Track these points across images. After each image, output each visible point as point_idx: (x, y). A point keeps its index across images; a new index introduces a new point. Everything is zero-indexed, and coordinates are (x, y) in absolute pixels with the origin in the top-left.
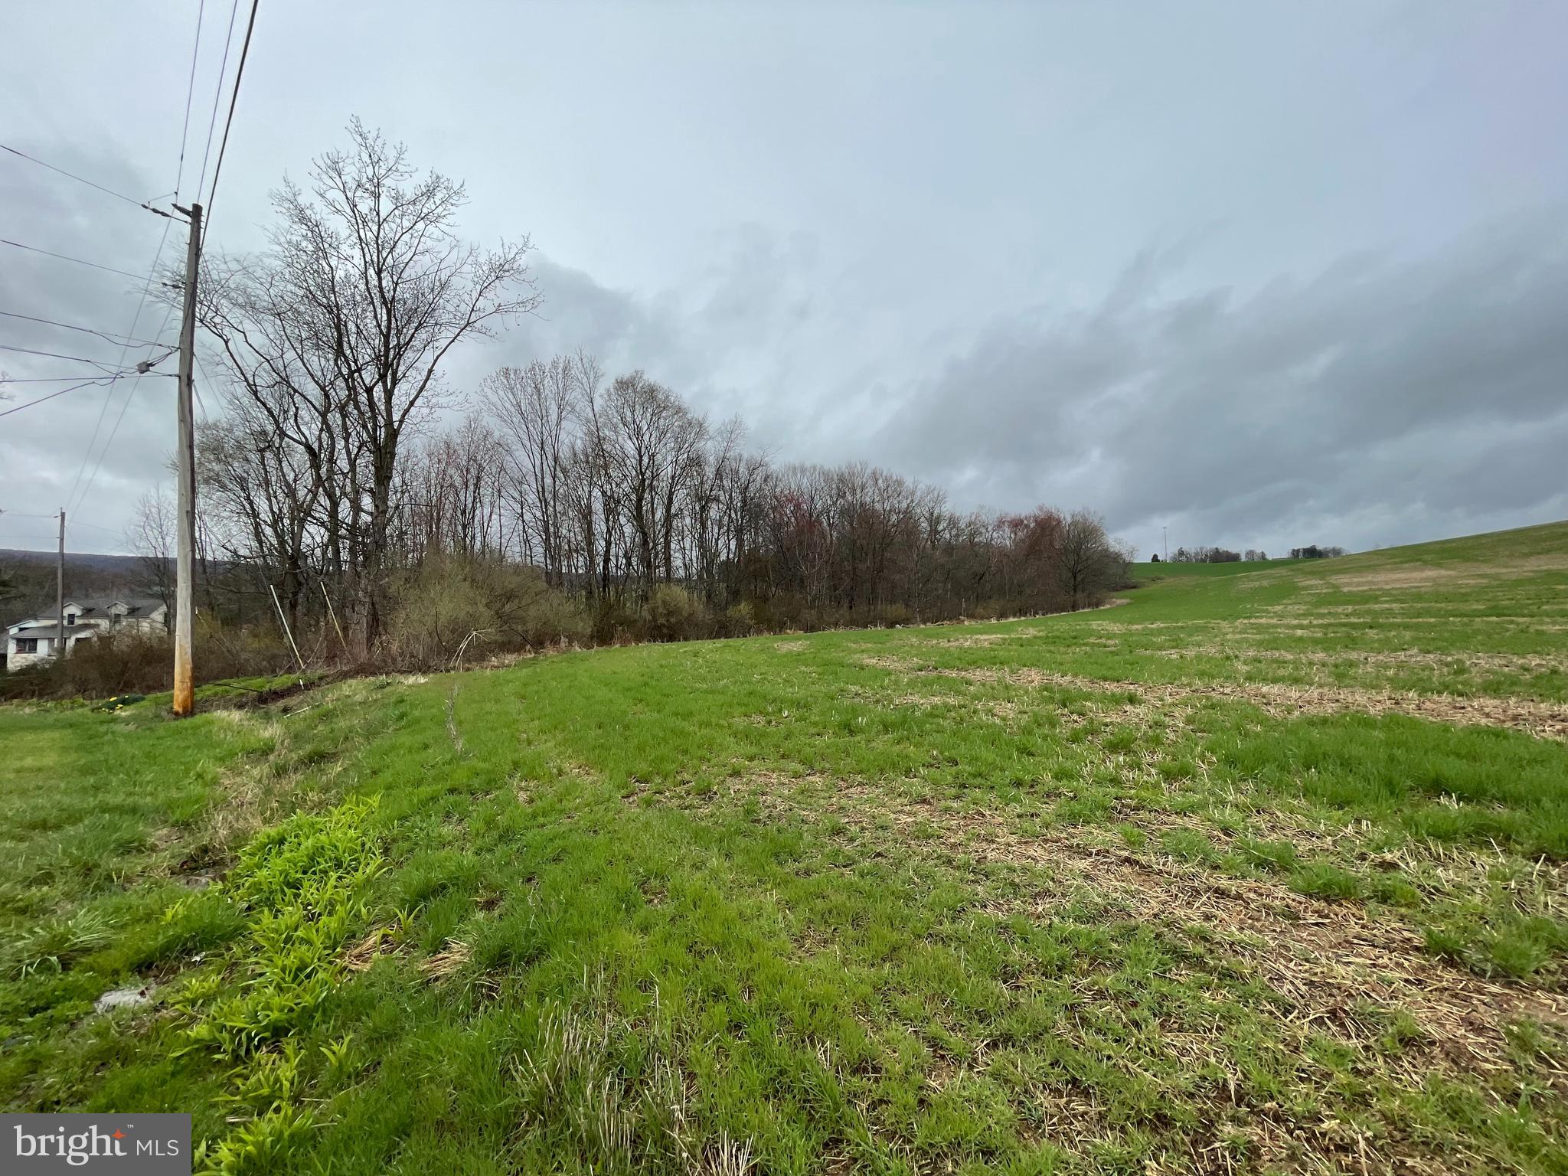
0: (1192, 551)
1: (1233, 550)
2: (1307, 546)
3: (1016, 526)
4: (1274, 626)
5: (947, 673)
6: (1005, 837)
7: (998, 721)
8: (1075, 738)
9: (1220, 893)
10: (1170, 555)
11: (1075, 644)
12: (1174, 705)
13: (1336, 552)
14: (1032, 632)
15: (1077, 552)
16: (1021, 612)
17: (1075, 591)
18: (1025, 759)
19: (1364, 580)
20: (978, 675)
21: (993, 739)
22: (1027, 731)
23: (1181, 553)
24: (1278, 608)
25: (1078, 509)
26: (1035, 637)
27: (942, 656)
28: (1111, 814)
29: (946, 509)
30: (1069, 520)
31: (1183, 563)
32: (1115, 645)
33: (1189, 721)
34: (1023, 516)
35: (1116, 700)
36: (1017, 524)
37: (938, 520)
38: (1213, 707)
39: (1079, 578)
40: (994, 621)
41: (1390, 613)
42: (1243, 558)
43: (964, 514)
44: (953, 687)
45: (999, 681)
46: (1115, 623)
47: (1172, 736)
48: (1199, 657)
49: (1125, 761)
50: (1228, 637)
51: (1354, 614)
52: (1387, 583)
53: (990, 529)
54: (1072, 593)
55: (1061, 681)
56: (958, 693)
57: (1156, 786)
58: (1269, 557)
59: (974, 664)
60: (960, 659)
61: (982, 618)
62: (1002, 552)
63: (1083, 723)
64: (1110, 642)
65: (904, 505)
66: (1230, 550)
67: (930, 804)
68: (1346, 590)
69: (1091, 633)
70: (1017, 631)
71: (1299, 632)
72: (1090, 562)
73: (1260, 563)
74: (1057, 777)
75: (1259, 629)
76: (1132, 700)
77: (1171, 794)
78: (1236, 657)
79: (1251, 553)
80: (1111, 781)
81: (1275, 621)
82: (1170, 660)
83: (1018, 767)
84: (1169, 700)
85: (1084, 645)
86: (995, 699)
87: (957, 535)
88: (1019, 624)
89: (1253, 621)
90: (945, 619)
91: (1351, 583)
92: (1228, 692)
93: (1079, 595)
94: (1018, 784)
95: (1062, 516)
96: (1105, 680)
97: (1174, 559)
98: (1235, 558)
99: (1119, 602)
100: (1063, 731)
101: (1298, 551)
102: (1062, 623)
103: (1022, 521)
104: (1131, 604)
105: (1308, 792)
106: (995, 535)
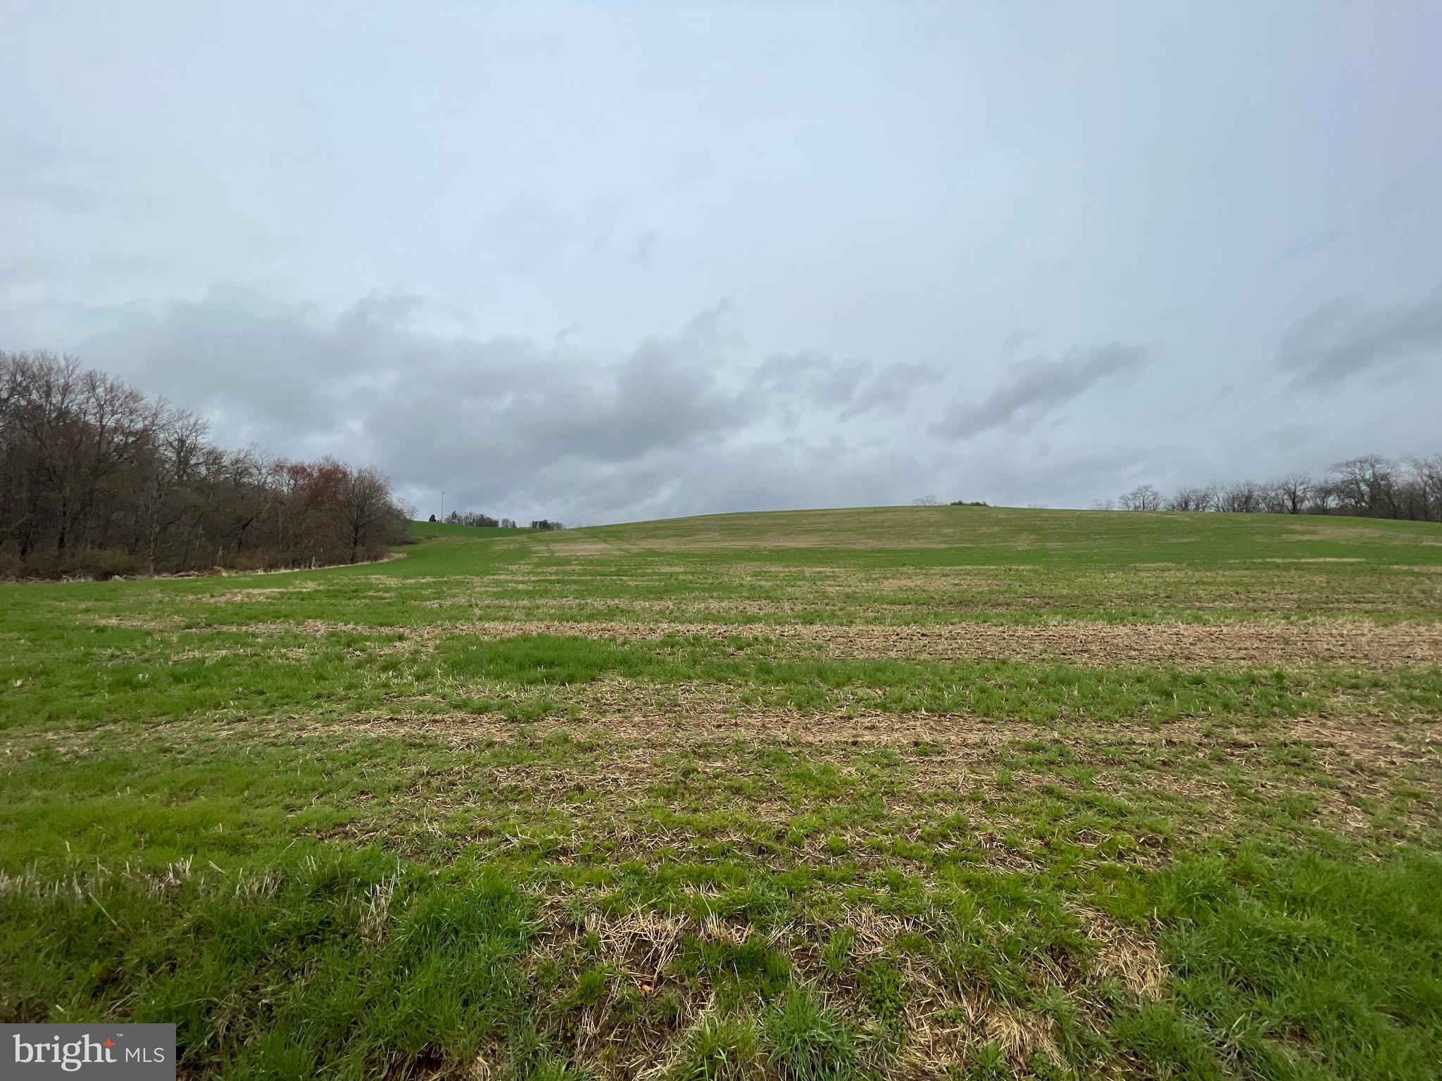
0: (463, 516)
1: (494, 518)
2: (542, 520)
3: (297, 473)
4: (508, 581)
5: (225, 628)
6: (311, 725)
7: (293, 662)
8: (359, 665)
9: (435, 721)
10: (445, 517)
11: (355, 597)
12: (429, 639)
13: (558, 526)
14: (310, 586)
15: (360, 508)
16: (295, 563)
17: (355, 544)
18: (322, 682)
19: (568, 548)
20: (262, 628)
21: (293, 673)
22: (320, 665)
23: (454, 516)
24: (515, 567)
25: (366, 466)
26: (316, 591)
27: (213, 612)
29: (205, 440)
30: (355, 474)
31: (456, 525)
32: (391, 597)
33: (437, 648)
34: (306, 463)
35: (389, 639)
36: (297, 471)
37: (192, 450)
38: (453, 638)
39: (360, 533)
40: (260, 572)
41: (573, 573)
42: (500, 525)
43: (229, 450)
44: (238, 640)
45: (287, 631)
46: (392, 577)
47: (424, 658)
48: (452, 606)
49: (392, 674)
50: (476, 590)
51: (556, 573)
52: (579, 551)
53: (264, 471)
54: (352, 545)
55: (345, 628)
56: (245, 645)
57: (411, 684)
58: (518, 526)
59: (256, 618)
60: (236, 614)
61: (245, 569)
62: (277, 497)
63: (363, 656)
64: (388, 595)
65: (139, 426)
66: (491, 518)
67: (246, 720)
68: (557, 555)
69: (370, 587)
70: (294, 585)
71: (521, 586)
72: (373, 517)
74: (347, 688)
75: (497, 583)
76: (401, 638)
77: (419, 686)
78: (477, 605)
79: (505, 521)
81: (509, 578)
82: (431, 609)
83: (316, 687)
84: (426, 636)
85: (364, 597)
86: (284, 646)
87: (218, 472)
88: (295, 575)
89: (495, 577)
90: (192, 569)
91: (561, 550)
92: (464, 628)
94: (319, 696)
95: (348, 470)
96: (381, 625)
97: (448, 520)
98: (494, 524)
99: (397, 556)
100: (350, 661)
101: (536, 523)
102: (343, 576)
103: (304, 470)
104: (408, 558)
105: (488, 675)
106: (269, 479)
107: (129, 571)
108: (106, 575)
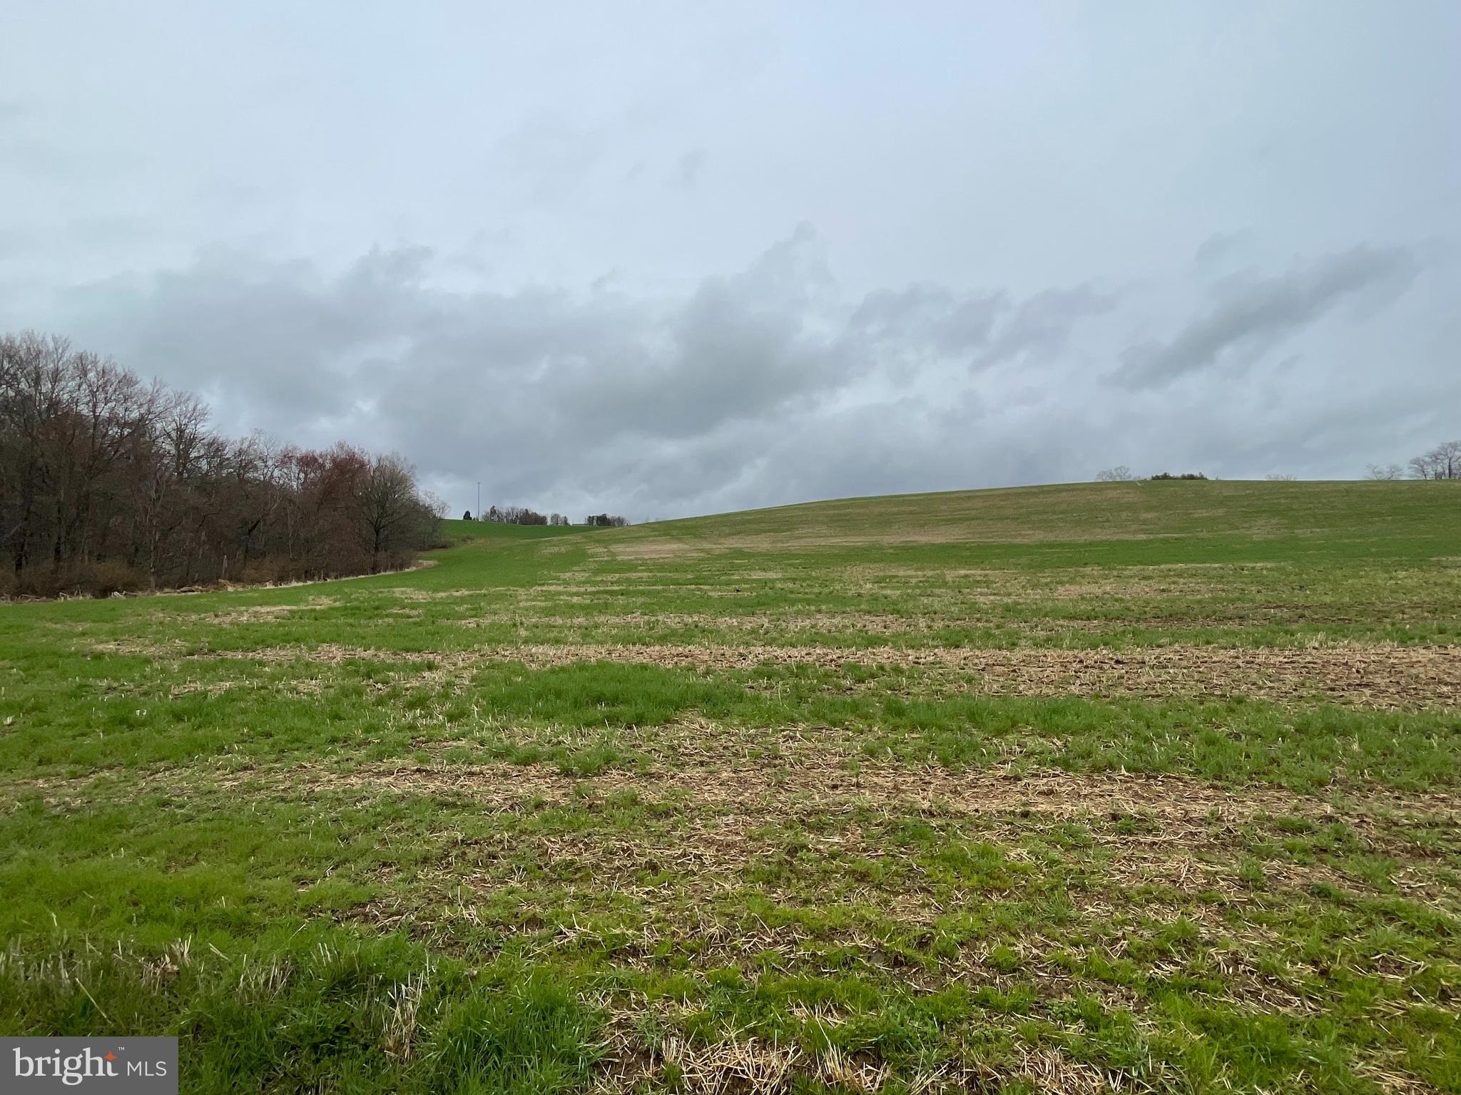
0: (504, 511)
1: (541, 513)
2: (599, 514)
4: (559, 593)
5: (229, 655)
6: (325, 776)
7: (305, 697)
8: (380, 702)
9: (472, 774)
10: (483, 513)
11: (377, 615)
12: (464, 668)
13: (620, 521)
14: (325, 602)
15: (382, 503)
16: (307, 575)
17: (377, 549)
18: (337, 723)
19: (633, 549)
20: (270, 654)
21: (305, 710)
22: (335, 701)
23: (493, 512)
24: (568, 575)
25: (386, 452)
26: (332, 609)
27: (217, 635)
28: (407, 749)
29: (204, 430)
30: (374, 464)
31: (495, 523)
32: (418, 615)
33: (473, 679)
34: (318, 452)
35: (417, 668)
36: (308, 462)
37: (191, 442)
38: (493, 667)
39: (382, 535)
40: (270, 586)
41: (639, 581)
42: (549, 522)
43: (232, 439)
44: (244, 669)
45: (298, 659)
46: (420, 590)
47: (458, 692)
48: (492, 626)
49: (420, 713)
50: (521, 604)
51: (618, 582)
52: (646, 553)
53: (270, 463)
54: (373, 552)
55: (364, 655)
56: (251, 675)
57: (443, 726)
58: (571, 522)
59: (264, 643)
60: (243, 638)
61: (253, 582)
62: (285, 494)
63: (385, 690)
64: (415, 612)
65: (135, 415)
66: (538, 513)
67: (252, 769)
68: (619, 558)
69: (396, 602)
70: (307, 601)
71: (575, 600)
72: (396, 516)
73: (562, 527)
74: (367, 731)
75: (548, 596)
76: (430, 667)
77: (451, 729)
78: (522, 624)
79: (555, 517)
80: (409, 728)
81: (561, 588)
82: (467, 629)
83: (330, 729)
84: (461, 664)
85: (387, 616)
86: (294, 677)
87: (221, 466)
88: (308, 589)
89: (544, 588)
90: (195, 583)
91: (625, 552)
92: (507, 654)
93: (382, 555)
94: (333, 741)
95: (366, 458)
96: (407, 650)
97: (486, 517)
98: (540, 521)
99: (425, 563)
100: (369, 698)
101: (593, 518)
102: (361, 589)
103: (316, 460)
104: (439, 566)
105: (535, 714)
106: (277, 473)
107: (130, 587)
108: (105, 592)
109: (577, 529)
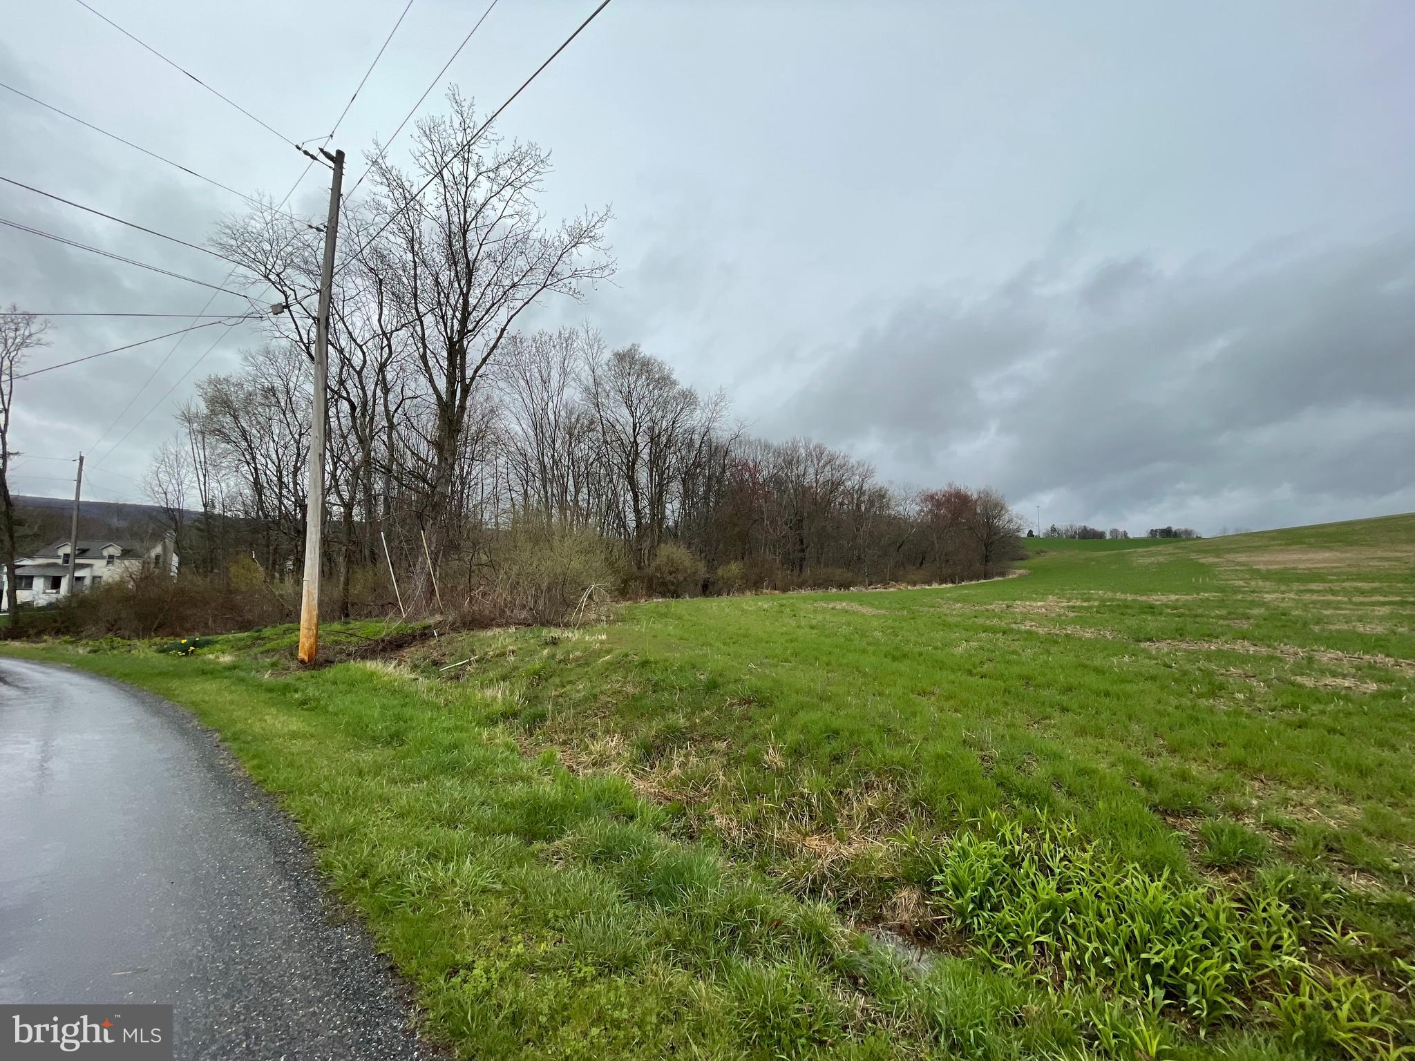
0: (1063, 528)
1: (1099, 528)
2: (1164, 527)
10: (1044, 531)
15: (989, 526)
16: (948, 579)
17: (986, 561)
23: (1053, 529)
30: (975, 497)
31: (1055, 538)
39: (990, 551)
42: (1108, 536)
54: (984, 563)
58: (1131, 536)
66: (1096, 529)
73: (1122, 542)
79: (1114, 532)
93: (990, 565)
97: (1047, 535)
98: (1100, 535)
101: (1156, 531)
109: (1138, 542)
